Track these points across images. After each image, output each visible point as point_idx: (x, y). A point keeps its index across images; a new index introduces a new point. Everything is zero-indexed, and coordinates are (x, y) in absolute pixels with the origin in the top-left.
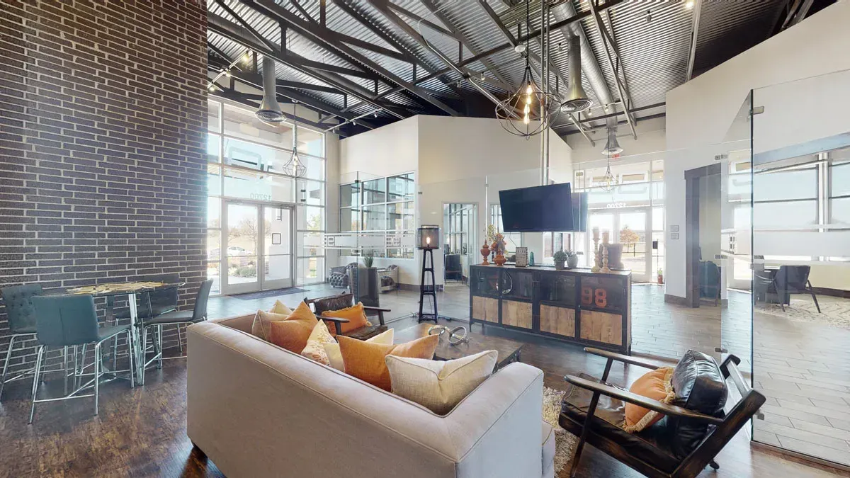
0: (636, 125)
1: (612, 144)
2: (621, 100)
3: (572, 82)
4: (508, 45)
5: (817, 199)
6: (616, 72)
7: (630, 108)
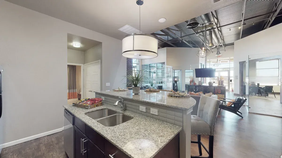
0: (225, 47)
1: (218, 53)
2: (222, 43)
3: (210, 41)
4: (194, 34)
5: (279, 68)
6: (221, 37)
7: (224, 44)
